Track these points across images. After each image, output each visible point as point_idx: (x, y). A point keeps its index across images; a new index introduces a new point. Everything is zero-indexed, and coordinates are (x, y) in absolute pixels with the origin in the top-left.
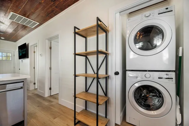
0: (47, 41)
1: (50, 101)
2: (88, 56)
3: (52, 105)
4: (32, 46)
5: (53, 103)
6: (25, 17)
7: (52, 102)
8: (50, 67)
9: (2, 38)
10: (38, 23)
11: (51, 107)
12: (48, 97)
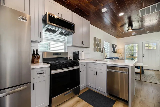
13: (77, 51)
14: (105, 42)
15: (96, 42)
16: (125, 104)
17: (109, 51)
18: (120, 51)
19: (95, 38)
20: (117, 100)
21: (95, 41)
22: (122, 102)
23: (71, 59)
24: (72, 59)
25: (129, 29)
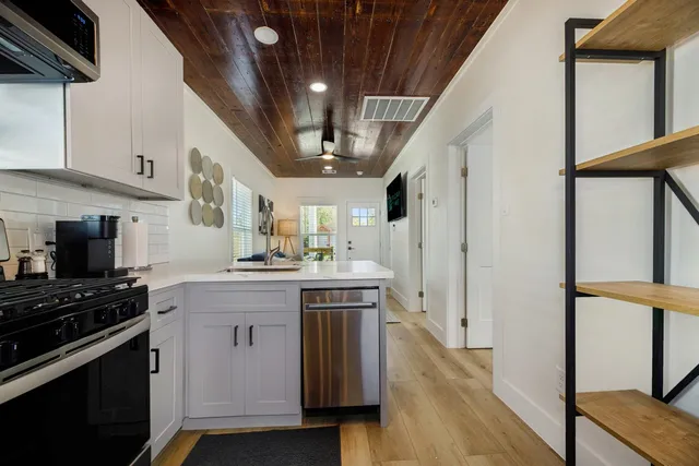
0: (452, 149)
1: (461, 369)
2: (677, 173)
3: (466, 390)
4: (415, 177)
5: (469, 382)
6: (393, 95)
7: (469, 376)
8: (463, 241)
9: (360, 173)
10: (427, 99)
11: (460, 393)
12: (457, 349)
13: (103, 218)
14: (235, 181)
15: (201, 177)
16: (367, 420)
17: (248, 223)
18: (286, 227)
19: (195, 154)
20: (340, 421)
21: (194, 170)
22: (359, 420)
23: (36, 276)
24: (45, 275)
25: (324, 152)
